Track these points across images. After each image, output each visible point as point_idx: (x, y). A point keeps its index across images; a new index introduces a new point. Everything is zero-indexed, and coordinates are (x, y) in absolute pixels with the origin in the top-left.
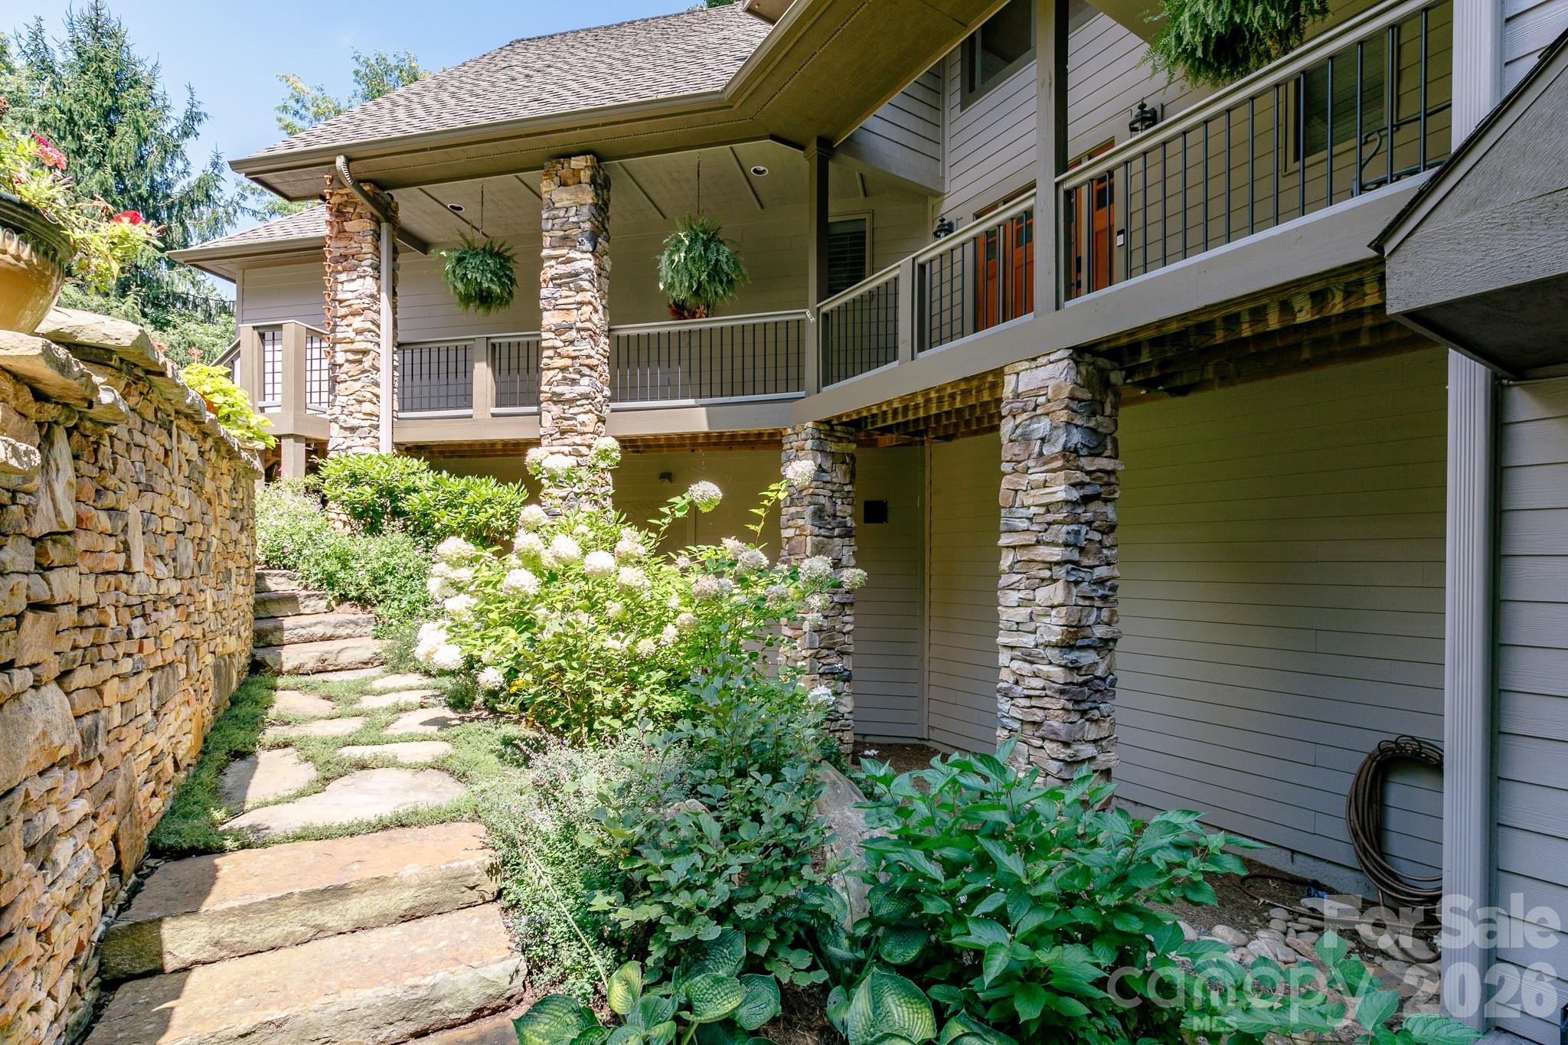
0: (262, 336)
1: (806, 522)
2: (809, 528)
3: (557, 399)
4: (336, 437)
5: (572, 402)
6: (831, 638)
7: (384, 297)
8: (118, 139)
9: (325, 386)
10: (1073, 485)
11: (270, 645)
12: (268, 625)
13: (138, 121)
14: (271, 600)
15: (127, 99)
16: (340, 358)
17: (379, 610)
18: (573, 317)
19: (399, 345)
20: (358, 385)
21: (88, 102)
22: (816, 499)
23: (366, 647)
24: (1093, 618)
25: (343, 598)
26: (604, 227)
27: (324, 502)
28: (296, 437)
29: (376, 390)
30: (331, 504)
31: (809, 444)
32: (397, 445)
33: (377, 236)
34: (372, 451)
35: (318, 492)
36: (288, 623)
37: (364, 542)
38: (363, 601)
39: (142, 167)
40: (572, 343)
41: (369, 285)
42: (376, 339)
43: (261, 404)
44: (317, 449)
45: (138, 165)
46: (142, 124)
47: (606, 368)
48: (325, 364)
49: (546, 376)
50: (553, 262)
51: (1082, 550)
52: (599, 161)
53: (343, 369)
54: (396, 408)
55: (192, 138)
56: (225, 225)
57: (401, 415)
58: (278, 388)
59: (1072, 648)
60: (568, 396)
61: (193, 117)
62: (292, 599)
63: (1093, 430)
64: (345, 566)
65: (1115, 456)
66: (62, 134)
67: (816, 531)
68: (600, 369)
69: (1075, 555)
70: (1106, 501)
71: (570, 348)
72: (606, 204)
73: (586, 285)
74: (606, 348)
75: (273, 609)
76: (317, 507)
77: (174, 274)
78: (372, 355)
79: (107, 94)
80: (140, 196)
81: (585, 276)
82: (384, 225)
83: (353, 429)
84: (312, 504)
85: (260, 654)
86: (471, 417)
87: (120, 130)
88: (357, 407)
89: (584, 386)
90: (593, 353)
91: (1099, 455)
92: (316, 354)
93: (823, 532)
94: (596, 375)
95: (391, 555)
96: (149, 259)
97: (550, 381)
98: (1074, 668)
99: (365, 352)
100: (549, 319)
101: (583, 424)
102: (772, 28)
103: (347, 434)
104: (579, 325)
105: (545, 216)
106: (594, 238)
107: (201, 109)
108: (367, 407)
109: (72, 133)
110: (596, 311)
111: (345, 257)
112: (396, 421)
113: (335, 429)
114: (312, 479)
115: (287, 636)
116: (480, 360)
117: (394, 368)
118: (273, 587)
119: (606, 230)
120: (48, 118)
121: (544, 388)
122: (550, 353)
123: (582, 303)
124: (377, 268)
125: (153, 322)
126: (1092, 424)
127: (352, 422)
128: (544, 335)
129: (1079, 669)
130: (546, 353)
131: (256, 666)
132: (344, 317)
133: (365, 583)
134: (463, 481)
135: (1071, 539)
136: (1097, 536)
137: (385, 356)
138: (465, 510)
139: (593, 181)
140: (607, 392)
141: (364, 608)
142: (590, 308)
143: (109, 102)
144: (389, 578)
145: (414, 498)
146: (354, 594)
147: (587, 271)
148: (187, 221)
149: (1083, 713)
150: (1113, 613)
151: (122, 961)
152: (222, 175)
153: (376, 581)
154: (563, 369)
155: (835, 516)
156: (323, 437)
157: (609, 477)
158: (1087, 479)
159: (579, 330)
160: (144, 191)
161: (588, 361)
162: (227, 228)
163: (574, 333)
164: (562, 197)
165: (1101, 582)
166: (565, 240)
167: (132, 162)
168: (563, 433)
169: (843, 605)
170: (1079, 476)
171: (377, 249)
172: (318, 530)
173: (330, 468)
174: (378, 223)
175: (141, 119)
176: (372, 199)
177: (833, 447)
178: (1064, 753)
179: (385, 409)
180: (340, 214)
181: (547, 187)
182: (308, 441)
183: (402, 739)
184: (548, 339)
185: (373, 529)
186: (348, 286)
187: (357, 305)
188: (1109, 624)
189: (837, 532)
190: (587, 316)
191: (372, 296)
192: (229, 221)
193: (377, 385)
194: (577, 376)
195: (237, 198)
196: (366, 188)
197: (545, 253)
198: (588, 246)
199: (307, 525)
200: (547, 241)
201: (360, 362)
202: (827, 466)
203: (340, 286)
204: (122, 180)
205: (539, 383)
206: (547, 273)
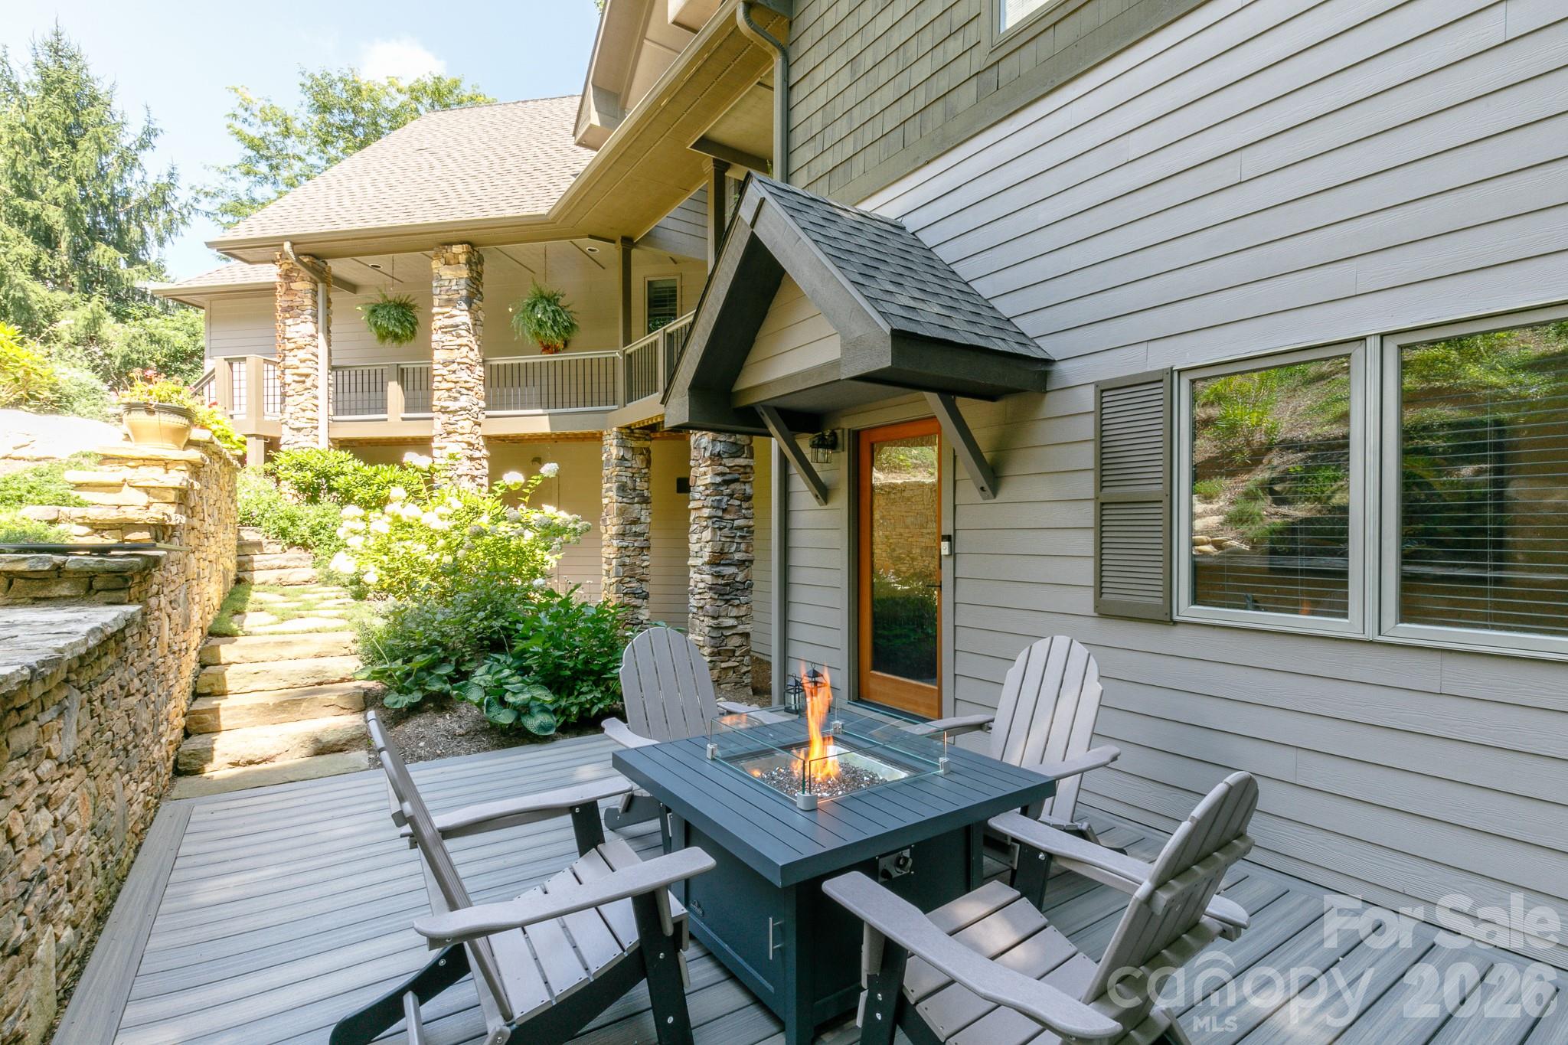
0: (231, 365)
1: (613, 494)
2: (615, 497)
3: (444, 411)
4: (286, 436)
5: (454, 412)
6: (633, 570)
7: (321, 336)
8: (80, 154)
9: (278, 399)
10: (718, 474)
11: (246, 570)
12: (245, 559)
13: (99, 138)
14: (246, 545)
15: (89, 117)
16: (289, 379)
17: (316, 550)
18: (456, 355)
19: (333, 368)
20: (302, 398)
21: (52, 121)
22: (620, 478)
23: (308, 573)
24: (733, 549)
25: (293, 544)
26: (478, 290)
27: (278, 481)
28: (258, 437)
29: (315, 402)
30: (283, 483)
31: (615, 442)
32: (332, 440)
33: (315, 293)
34: (314, 445)
35: (273, 474)
36: (255, 558)
37: (306, 508)
38: (305, 546)
39: (103, 177)
40: (454, 372)
41: (309, 328)
42: (315, 366)
43: (231, 413)
44: (272, 445)
45: (99, 175)
46: (104, 140)
47: (482, 388)
48: (278, 383)
49: (437, 394)
50: (441, 317)
51: (724, 510)
52: (472, 247)
53: (292, 387)
54: (331, 413)
55: (149, 150)
56: (180, 225)
57: (336, 418)
58: (244, 401)
59: (718, 565)
60: (451, 409)
61: (150, 132)
62: (259, 544)
63: (734, 444)
64: (293, 524)
65: (752, 457)
66: (28, 148)
67: (620, 499)
68: (476, 389)
69: (720, 513)
70: (745, 483)
71: (454, 376)
72: (480, 275)
73: (464, 333)
74: (482, 374)
75: (247, 550)
76: (273, 486)
77: (132, 270)
78: (312, 377)
79: (69, 112)
80: (102, 204)
81: (463, 327)
82: (320, 285)
83: (299, 430)
84: (270, 483)
85: (241, 575)
86: (386, 420)
87: (83, 144)
88: (302, 413)
89: (464, 401)
90: (469, 379)
91: (739, 457)
92: (271, 375)
93: (625, 500)
94: (473, 393)
95: (325, 516)
96: (110, 259)
97: (439, 398)
98: (718, 575)
99: (307, 376)
100: (439, 356)
101: (462, 427)
102: (595, 154)
103: (295, 432)
104: (459, 360)
105: (435, 285)
106: (469, 301)
107: (156, 125)
108: (309, 414)
109: (37, 147)
110: (472, 350)
111: (292, 308)
112: (331, 423)
113: (285, 429)
114: (269, 466)
115: (256, 565)
116: (392, 380)
117: (329, 385)
118: (246, 538)
119: (481, 293)
120: (17, 137)
121: (434, 403)
122: (440, 379)
123: (461, 345)
124: (315, 316)
125: (114, 314)
126: (732, 440)
127: (297, 425)
128: (435, 366)
129: (723, 576)
130: (437, 379)
131: (239, 581)
132: (291, 350)
133: (307, 534)
134: (374, 468)
135: (715, 504)
136: (737, 503)
137: (322, 377)
138: (375, 488)
139: (469, 262)
140: (483, 404)
141: (306, 550)
142: (467, 348)
143: (71, 120)
144: (322, 531)
145: (341, 480)
146: (299, 541)
147: (464, 324)
148: (144, 223)
149: (727, 601)
150: (749, 545)
151: (207, 659)
152: (177, 184)
153: (314, 533)
154: (449, 390)
155: (634, 489)
156: (276, 435)
157: (485, 463)
158: (728, 470)
159: (459, 364)
160: (105, 199)
161: (467, 385)
162: (182, 228)
163: (456, 365)
164: (447, 273)
165: (741, 528)
166: (449, 302)
167: (93, 173)
168: (449, 434)
169: (642, 548)
170: (720, 469)
171: (315, 302)
172: (275, 502)
173: (282, 459)
174: (316, 284)
175: (101, 135)
176: (312, 269)
177: (634, 444)
178: (712, 622)
179: (323, 414)
180: (287, 276)
181: (436, 265)
182: (265, 438)
183: (324, 609)
184: (438, 370)
185: (313, 499)
186: (293, 328)
187: (301, 342)
188: (746, 552)
189: (636, 500)
190: (464, 354)
191: (312, 336)
192: (184, 223)
193: (316, 398)
194: (458, 395)
195: (191, 201)
196: (306, 260)
197: (435, 310)
198: (464, 306)
199: (266, 497)
200: (436, 302)
201: (304, 382)
202: (628, 456)
203: (287, 328)
204: (83, 187)
205: (432, 398)
206: (437, 323)
